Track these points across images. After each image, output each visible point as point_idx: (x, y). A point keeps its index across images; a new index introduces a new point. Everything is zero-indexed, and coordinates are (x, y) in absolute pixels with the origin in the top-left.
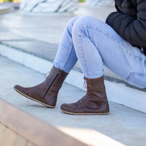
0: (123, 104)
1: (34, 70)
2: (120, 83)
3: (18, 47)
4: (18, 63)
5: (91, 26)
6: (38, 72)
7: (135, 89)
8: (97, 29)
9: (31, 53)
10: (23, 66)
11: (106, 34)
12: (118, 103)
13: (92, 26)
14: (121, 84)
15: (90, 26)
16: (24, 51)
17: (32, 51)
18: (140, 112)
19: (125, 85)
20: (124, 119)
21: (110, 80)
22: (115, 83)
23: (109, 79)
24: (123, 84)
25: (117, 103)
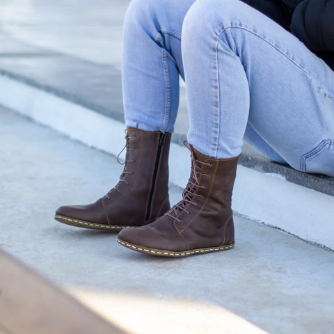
0: (278, 226)
1: (56, 131)
2: (272, 172)
3: (15, 71)
4: (17, 114)
5: (240, 25)
6: (66, 137)
7: (310, 188)
8: (254, 30)
9: (48, 89)
10: (29, 119)
11: (274, 45)
12: (266, 223)
13: (243, 23)
14: (273, 174)
15: (238, 23)
16: (31, 82)
17: (52, 82)
18: (321, 247)
19: (284, 178)
20: (280, 268)
21: (246, 164)
22: (259, 170)
23: (243, 162)
24: (279, 176)
25: (263, 223)
